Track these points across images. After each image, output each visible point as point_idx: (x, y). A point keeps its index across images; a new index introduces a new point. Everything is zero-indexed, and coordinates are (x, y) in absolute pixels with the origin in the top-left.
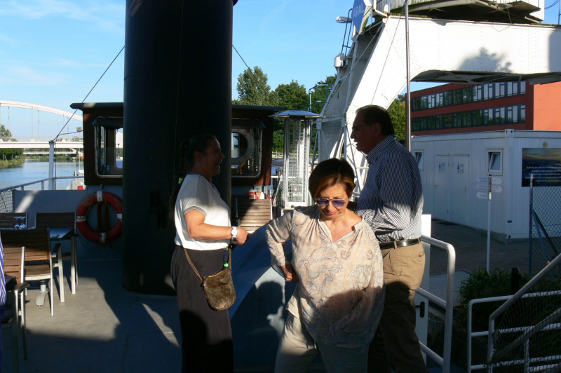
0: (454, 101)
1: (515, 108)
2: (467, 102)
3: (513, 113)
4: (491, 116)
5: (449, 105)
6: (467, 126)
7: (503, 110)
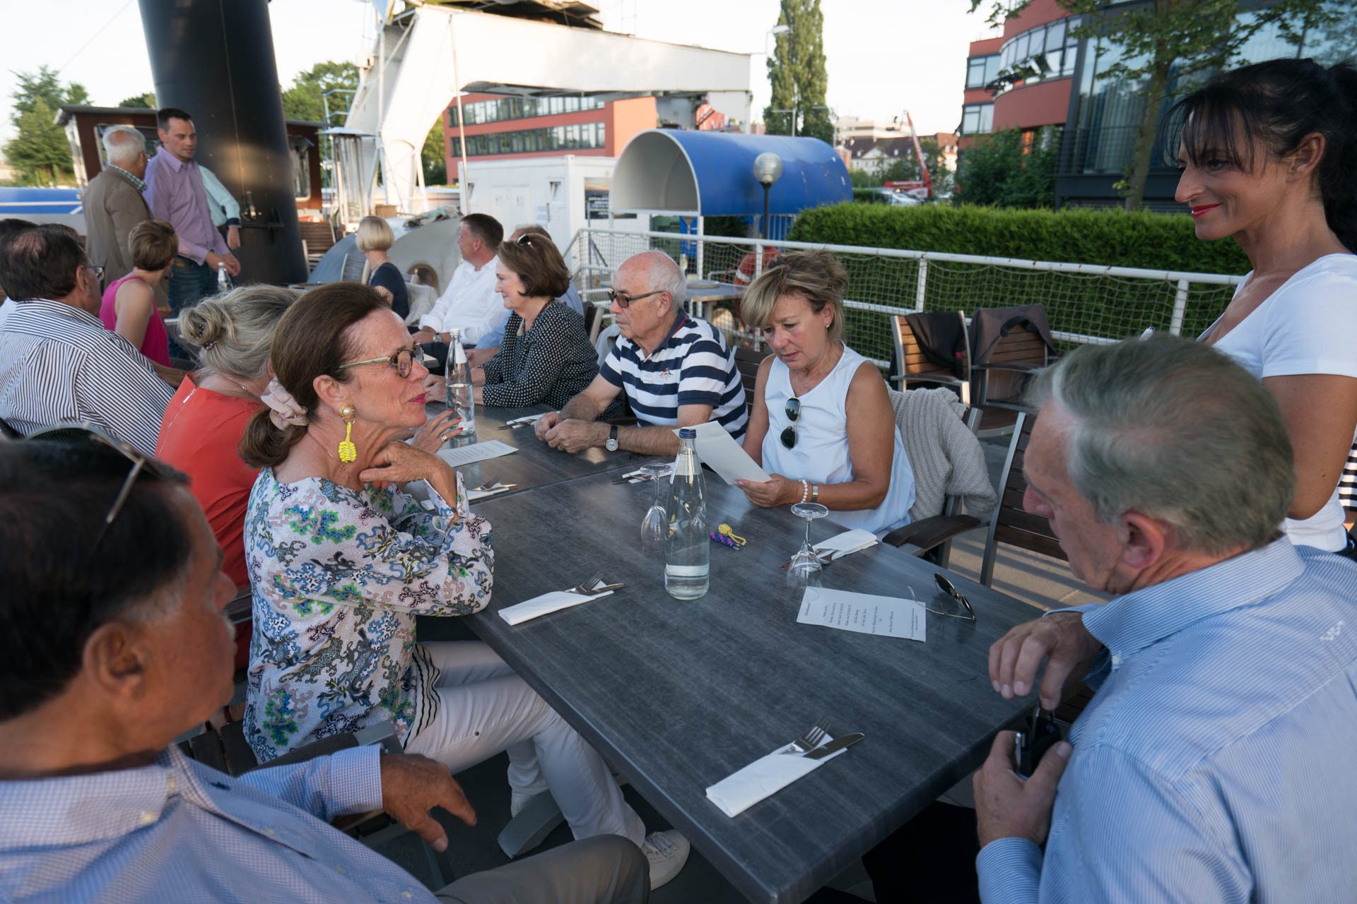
0: (512, 114)
1: (592, 127)
2: (530, 116)
3: (591, 133)
4: (561, 137)
5: (505, 120)
6: (531, 151)
7: (576, 128)
